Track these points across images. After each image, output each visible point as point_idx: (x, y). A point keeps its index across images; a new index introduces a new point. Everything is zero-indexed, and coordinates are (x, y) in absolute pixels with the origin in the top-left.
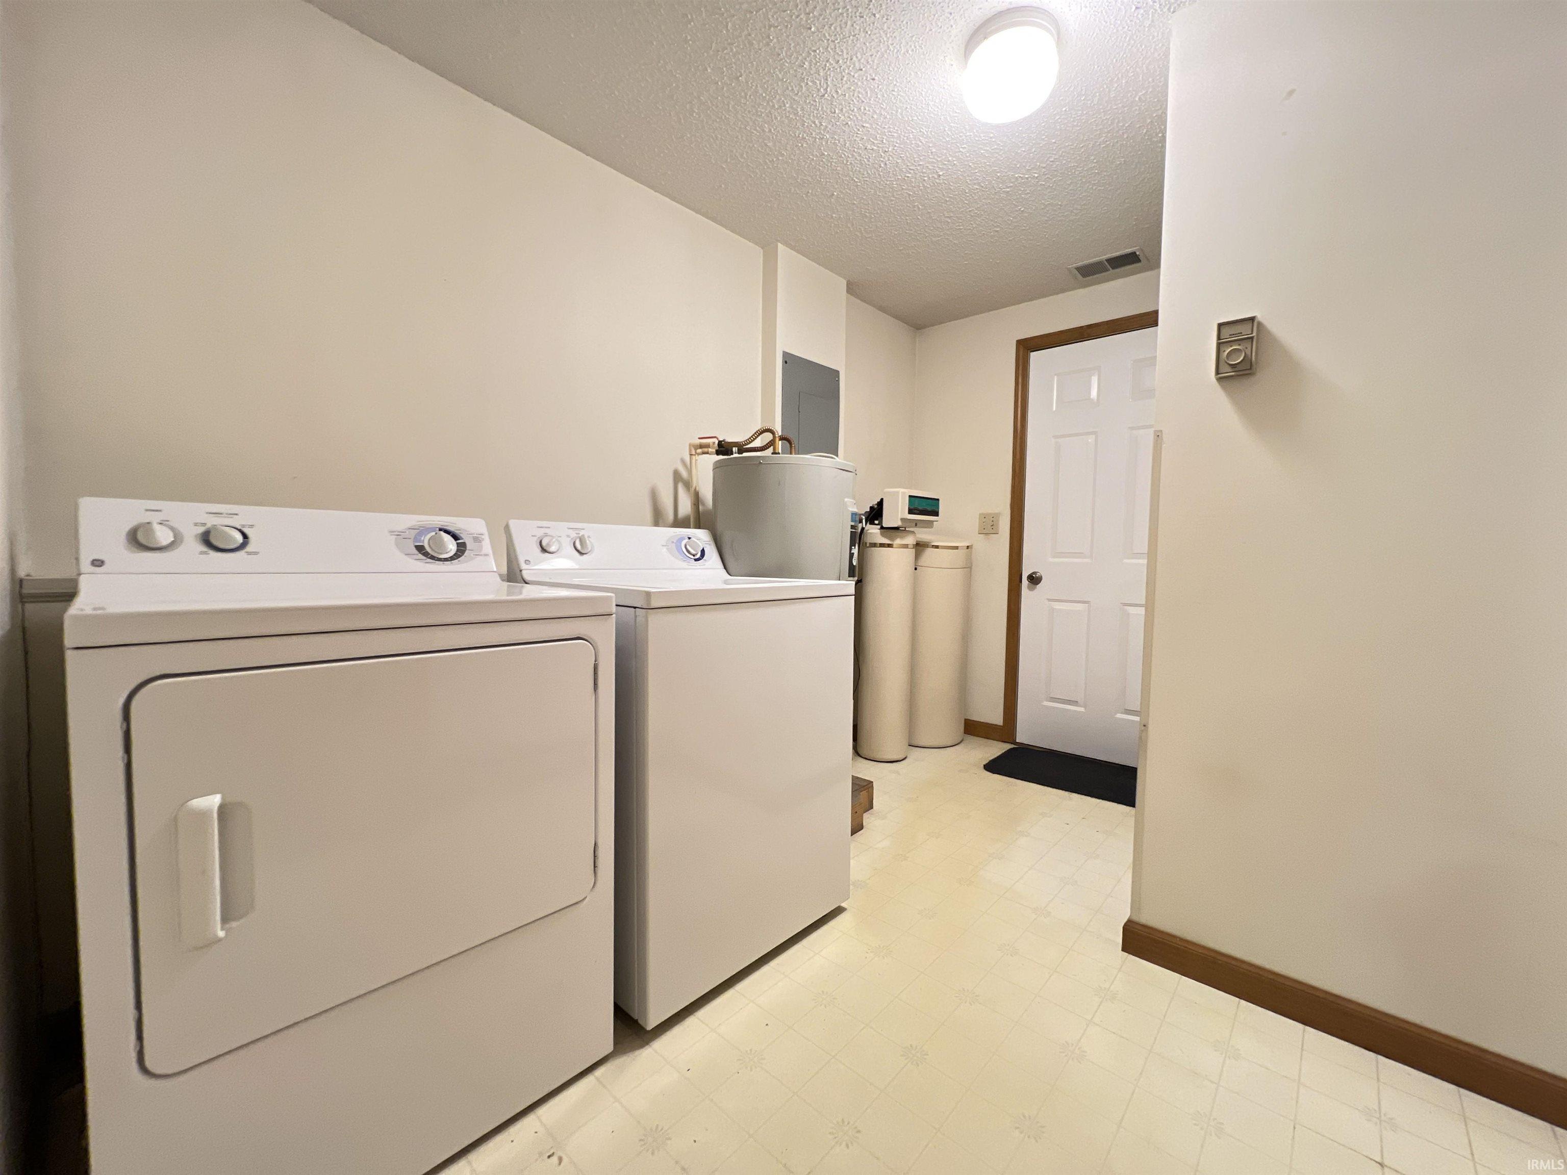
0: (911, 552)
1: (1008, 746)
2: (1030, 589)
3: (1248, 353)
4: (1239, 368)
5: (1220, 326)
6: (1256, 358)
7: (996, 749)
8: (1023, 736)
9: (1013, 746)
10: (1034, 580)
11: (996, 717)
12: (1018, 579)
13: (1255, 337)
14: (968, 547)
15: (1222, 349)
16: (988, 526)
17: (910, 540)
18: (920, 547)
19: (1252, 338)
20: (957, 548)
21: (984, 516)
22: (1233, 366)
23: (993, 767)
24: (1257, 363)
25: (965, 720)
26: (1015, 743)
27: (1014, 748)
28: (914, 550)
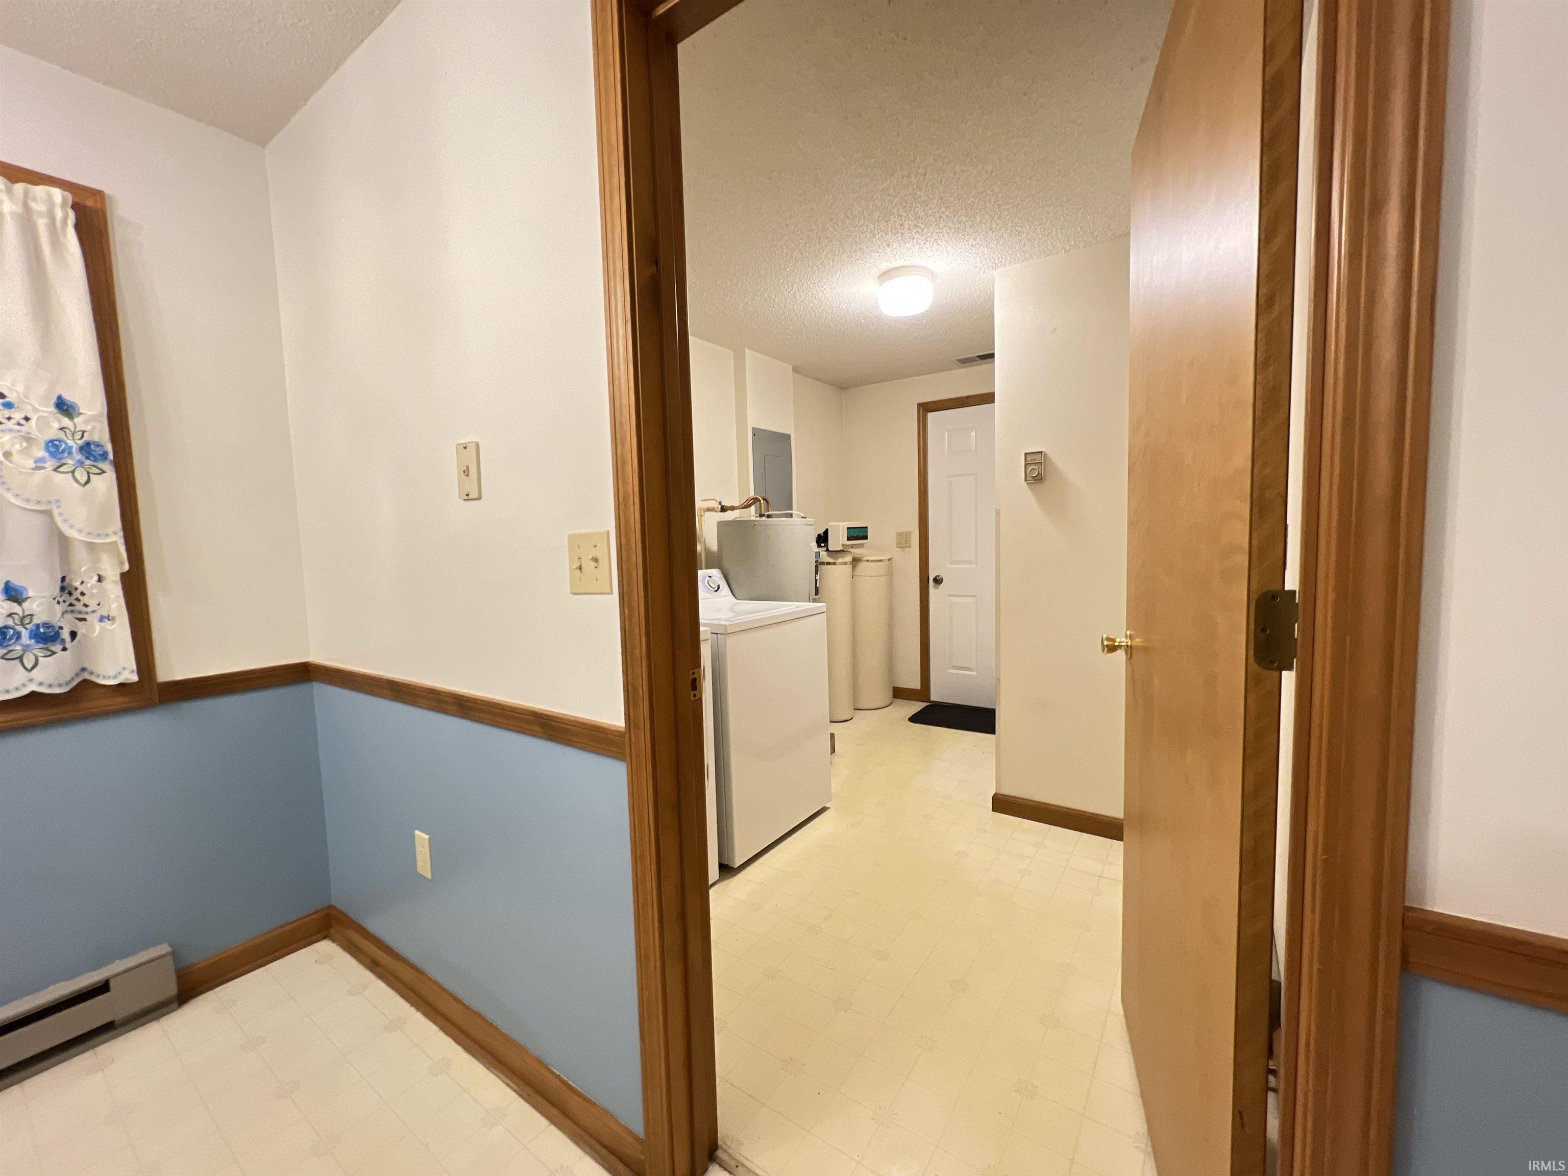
0: (849, 567)
1: (924, 705)
2: (935, 588)
3: (1040, 470)
4: (1036, 478)
5: (1026, 454)
6: (1044, 474)
7: (917, 707)
8: (935, 696)
9: (929, 704)
10: (938, 581)
11: (915, 683)
12: (927, 580)
13: (1043, 463)
14: (889, 560)
15: (1028, 467)
16: (903, 541)
17: (848, 559)
18: (856, 561)
19: (1041, 463)
20: (881, 561)
21: (899, 535)
22: (1033, 477)
23: (914, 719)
24: (1044, 476)
25: (893, 687)
26: (929, 701)
27: (927, 706)
28: (851, 566)
